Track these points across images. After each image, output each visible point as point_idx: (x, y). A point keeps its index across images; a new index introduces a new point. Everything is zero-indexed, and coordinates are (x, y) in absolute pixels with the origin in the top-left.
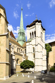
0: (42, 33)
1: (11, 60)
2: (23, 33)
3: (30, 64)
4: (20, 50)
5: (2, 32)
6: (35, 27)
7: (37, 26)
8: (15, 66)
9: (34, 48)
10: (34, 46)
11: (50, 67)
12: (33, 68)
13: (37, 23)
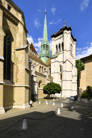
0: (71, 45)
1: (32, 83)
2: (47, 46)
3: (56, 88)
4: (43, 69)
5: (20, 45)
6: (63, 36)
7: (65, 35)
8: (36, 90)
9: (61, 66)
10: (61, 64)
11: (82, 91)
12: (59, 93)
13: (66, 31)
